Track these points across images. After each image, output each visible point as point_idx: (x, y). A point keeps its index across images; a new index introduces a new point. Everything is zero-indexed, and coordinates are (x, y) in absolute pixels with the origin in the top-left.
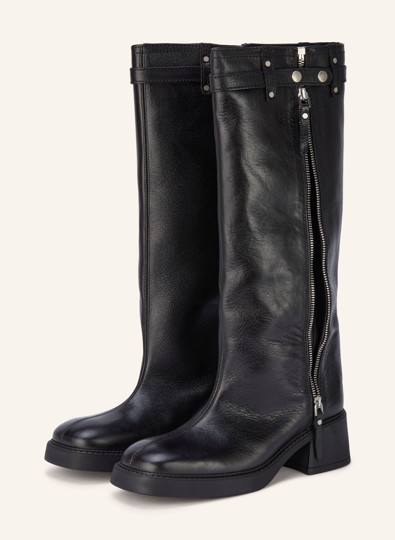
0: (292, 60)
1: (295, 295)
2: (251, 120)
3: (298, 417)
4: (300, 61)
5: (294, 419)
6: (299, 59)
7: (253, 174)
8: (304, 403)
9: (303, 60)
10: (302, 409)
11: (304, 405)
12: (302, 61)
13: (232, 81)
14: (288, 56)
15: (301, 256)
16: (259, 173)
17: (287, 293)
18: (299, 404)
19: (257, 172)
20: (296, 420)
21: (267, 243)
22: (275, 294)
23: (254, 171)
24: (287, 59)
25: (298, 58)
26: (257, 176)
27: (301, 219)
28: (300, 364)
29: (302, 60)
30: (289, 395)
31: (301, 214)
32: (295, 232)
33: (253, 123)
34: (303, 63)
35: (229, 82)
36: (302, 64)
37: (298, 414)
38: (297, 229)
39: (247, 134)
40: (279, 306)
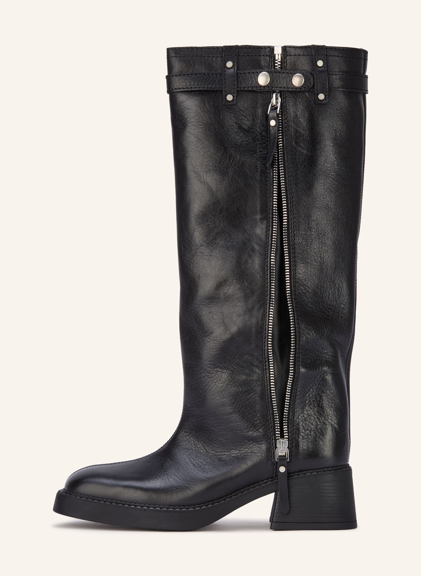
0: (269, 60)
1: (247, 319)
2: (200, 124)
3: (255, 460)
4: (276, 62)
5: (250, 461)
6: (276, 59)
7: (201, 182)
8: (263, 445)
9: (280, 60)
10: (261, 451)
11: (264, 447)
12: (279, 62)
13: (181, 81)
14: (264, 55)
15: (258, 277)
16: (208, 180)
17: (238, 315)
18: (258, 445)
19: (206, 180)
20: (252, 462)
21: (215, 258)
22: (223, 316)
23: (202, 178)
24: (262, 59)
25: (275, 57)
26: (205, 184)
27: (263, 237)
28: (258, 398)
29: (278, 60)
30: (244, 433)
31: (264, 230)
32: (253, 250)
33: (203, 126)
34: (280, 63)
35: (178, 81)
36: (279, 65)
37: (256, 456)
38: (256, 247)
39: (195, 138)
40: (227, 329)
